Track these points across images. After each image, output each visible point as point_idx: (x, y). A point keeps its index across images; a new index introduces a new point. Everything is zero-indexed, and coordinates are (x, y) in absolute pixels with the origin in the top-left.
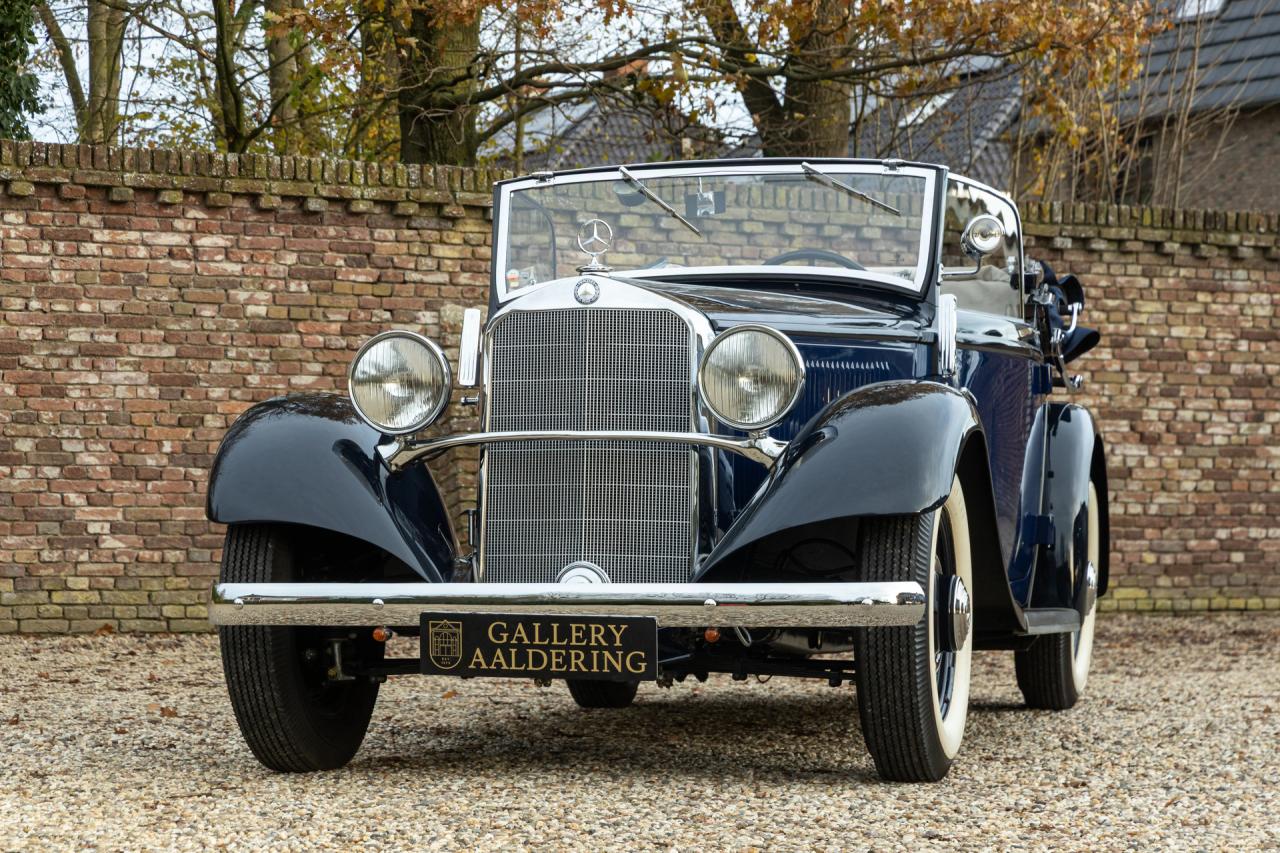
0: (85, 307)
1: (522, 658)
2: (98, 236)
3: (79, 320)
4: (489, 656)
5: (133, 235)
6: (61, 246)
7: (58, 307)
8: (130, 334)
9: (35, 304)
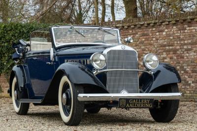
0: (186, 42)
1: (134, 105)
2: (187, 29)
3: (185, 44)
4: (129, 105)
5: (192, 28)
6: (182, 31)
7: (182, 42)
8: (193, 46)
9: (178, 42)
